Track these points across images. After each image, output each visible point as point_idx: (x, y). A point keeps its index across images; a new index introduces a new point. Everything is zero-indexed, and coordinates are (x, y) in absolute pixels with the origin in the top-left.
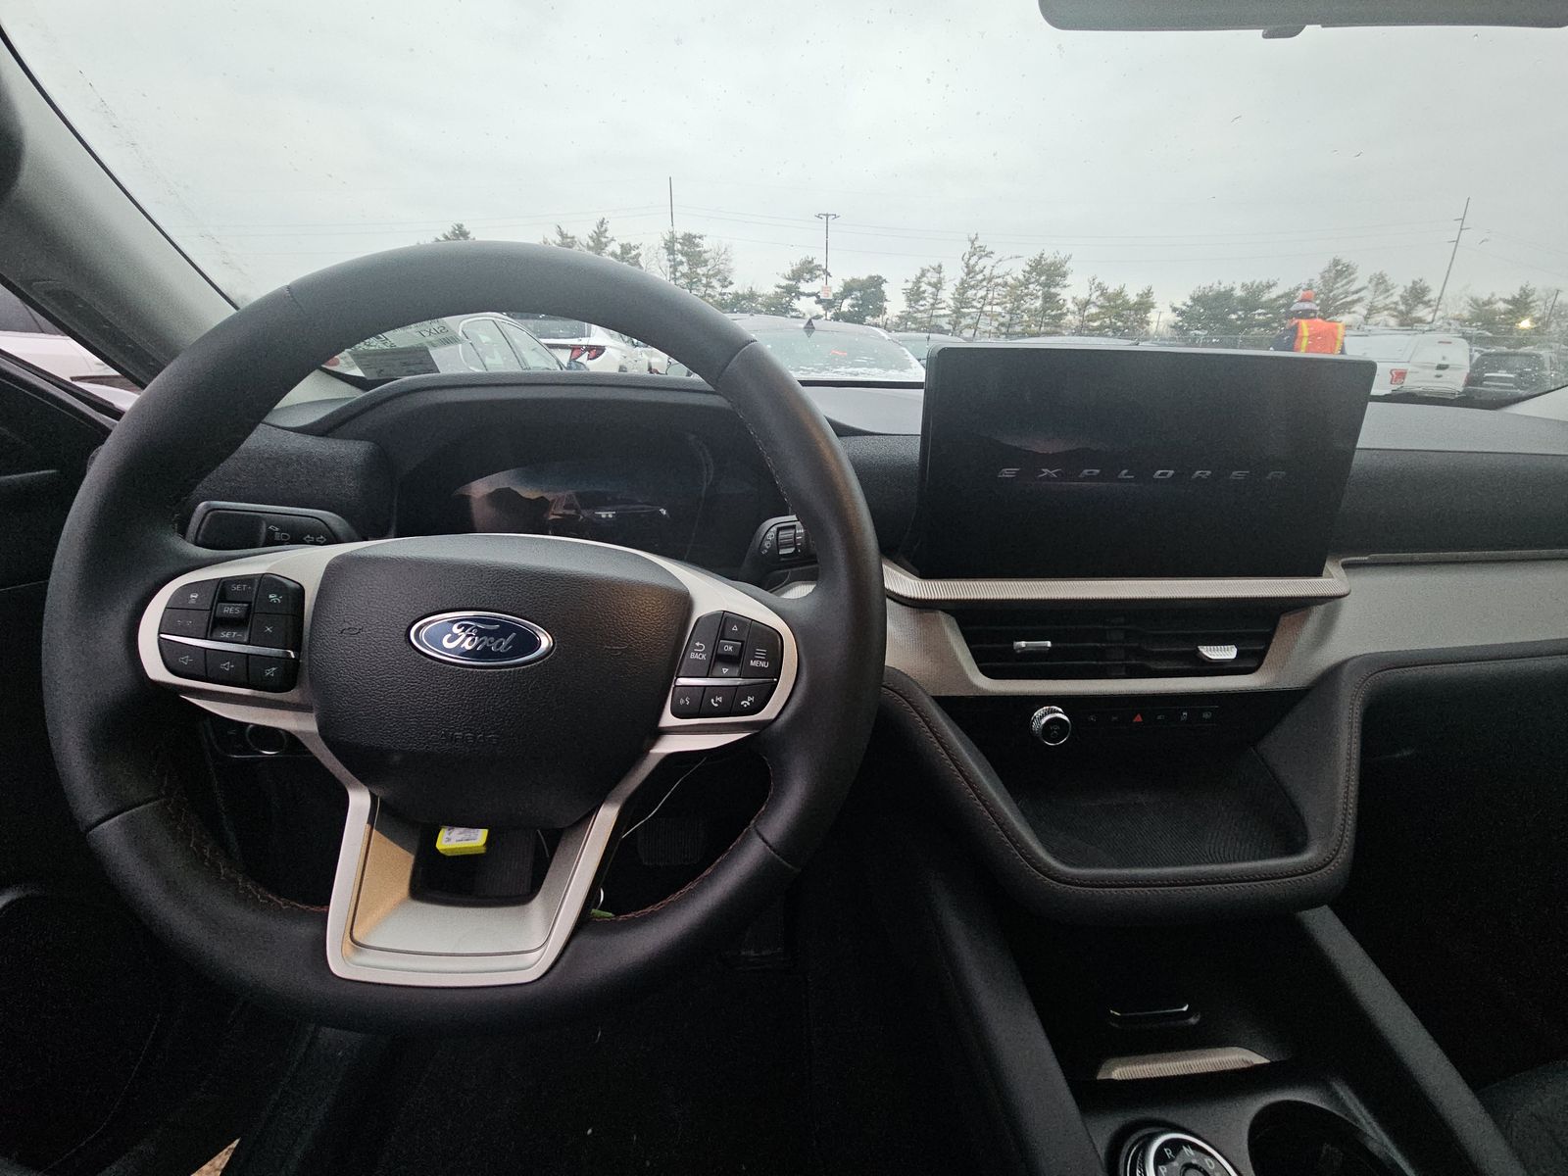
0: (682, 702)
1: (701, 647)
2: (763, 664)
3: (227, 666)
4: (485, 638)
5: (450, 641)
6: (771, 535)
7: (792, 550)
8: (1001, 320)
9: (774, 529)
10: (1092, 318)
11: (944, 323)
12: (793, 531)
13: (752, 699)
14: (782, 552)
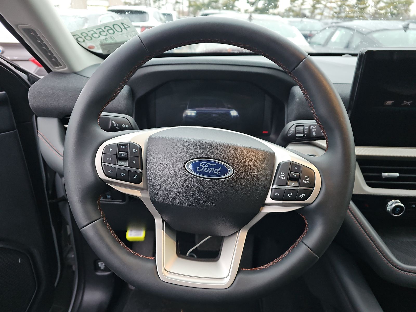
0: (276, 194)
1: (283, 174)
2: (308, 182)
3: (123, 174)
4: (211, 168)
5: (199, 169)
6: (293, 129)
7: (302, 135)
8: (335, 10)
9: (294, 126)
10: (381, 9)
11: (307, 13)
12: (303, 127)
13: (304, 195)
14: (298, 135)
